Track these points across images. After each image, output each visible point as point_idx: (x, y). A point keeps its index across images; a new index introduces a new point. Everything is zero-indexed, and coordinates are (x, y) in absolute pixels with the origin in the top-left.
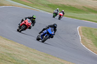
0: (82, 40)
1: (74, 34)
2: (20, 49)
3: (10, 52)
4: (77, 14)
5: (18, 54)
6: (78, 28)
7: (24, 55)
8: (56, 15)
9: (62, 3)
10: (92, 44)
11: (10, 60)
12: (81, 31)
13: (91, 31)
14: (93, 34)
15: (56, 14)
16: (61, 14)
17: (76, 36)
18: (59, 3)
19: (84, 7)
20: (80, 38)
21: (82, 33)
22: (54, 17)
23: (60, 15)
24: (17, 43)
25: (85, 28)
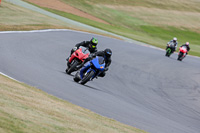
2: (82, 119)
3: (61, 125)
8: (172, 52)
9: (170, 24)
15: (172, 49)
16: (184, 49)
18: (165, 23)
22: (168, 55)
23: (182, 52)
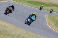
0: (48, 22)
1: (44, 19)
2: (11, 27)
3: (5, 29)
4: (45, 7)
5: (10, 30)
6: (46, 16)
7: (13, 31)
10: (54, 25)
11: (5, 34)
12: (47, 17)
13: (53, 18)
14: (55, 19)
17: (45, 20)
19: (49, 3)
20: (47, 22)
21: (48, 19)
24: (9, 24)
25: (50, 16)
